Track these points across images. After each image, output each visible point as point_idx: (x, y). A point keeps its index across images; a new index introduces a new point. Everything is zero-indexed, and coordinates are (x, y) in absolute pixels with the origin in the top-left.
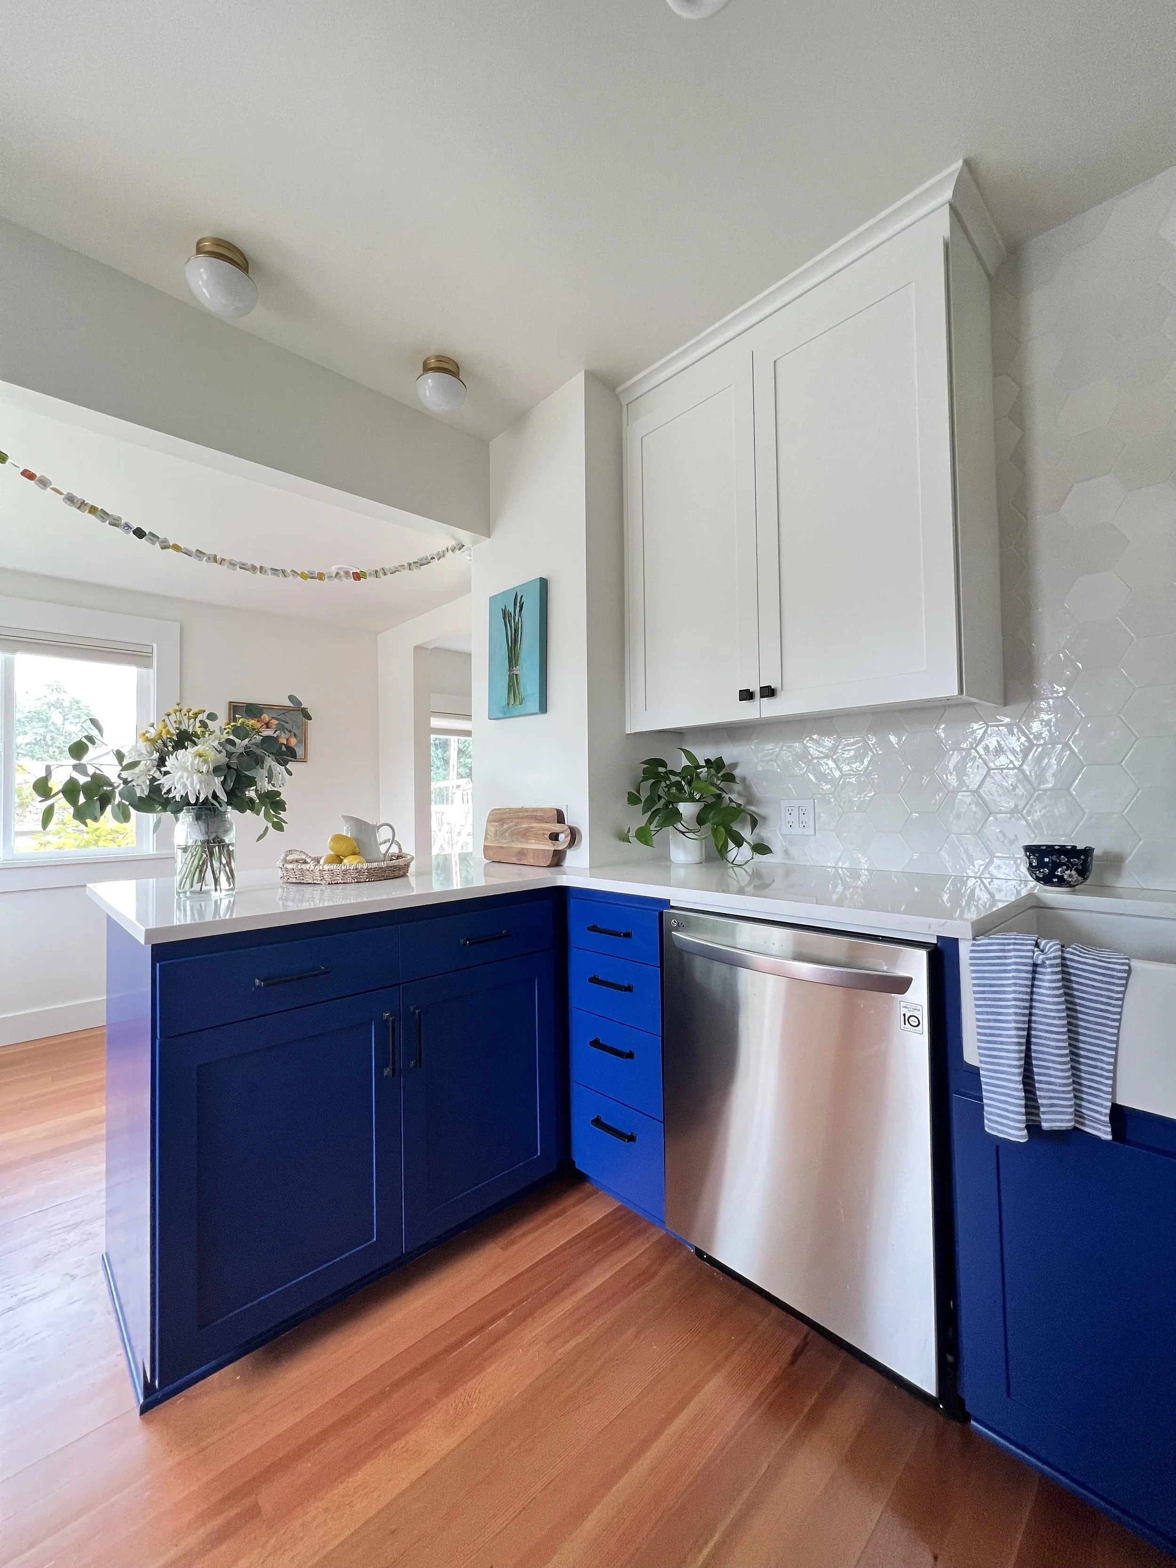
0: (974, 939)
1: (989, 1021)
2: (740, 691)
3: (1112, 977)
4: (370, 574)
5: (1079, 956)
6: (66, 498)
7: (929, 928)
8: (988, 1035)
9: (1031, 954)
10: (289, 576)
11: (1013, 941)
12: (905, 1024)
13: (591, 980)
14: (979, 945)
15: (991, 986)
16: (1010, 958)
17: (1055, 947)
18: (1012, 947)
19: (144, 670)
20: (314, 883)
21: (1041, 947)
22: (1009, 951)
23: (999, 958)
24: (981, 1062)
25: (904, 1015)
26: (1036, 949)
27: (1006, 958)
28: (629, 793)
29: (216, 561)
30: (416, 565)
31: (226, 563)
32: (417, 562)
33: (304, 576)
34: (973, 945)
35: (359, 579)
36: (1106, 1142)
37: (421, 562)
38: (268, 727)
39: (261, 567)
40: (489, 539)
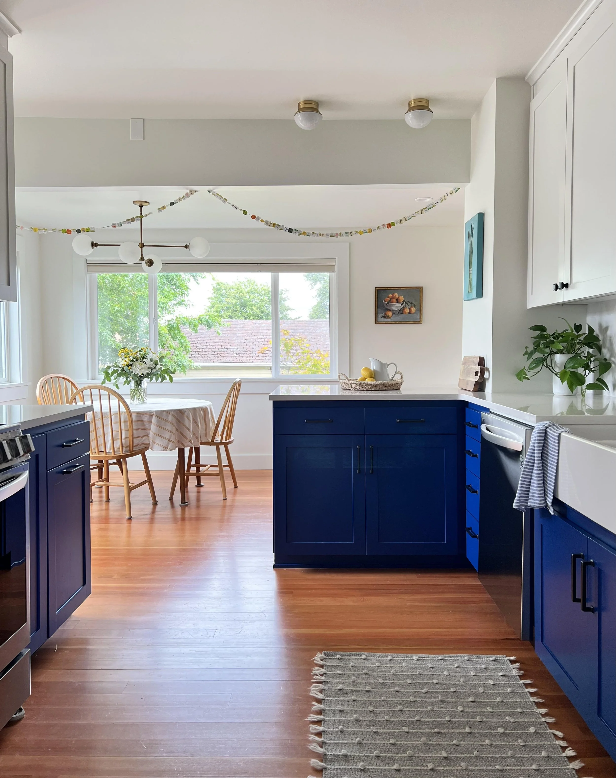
2: (554, 284)
4: (397, 223)
6: (265, 223)
10: (353, 234)
19: (333, 273)
20: (349, 390)
29: (320, 235)
30: (426, 210)
31: (325, 235)
32: (426, 208)
33: (361, 233)
35: (391, 227)
37: (429, 207)
38: (397, 302)
39: (340, 233)
40: (470, 184)
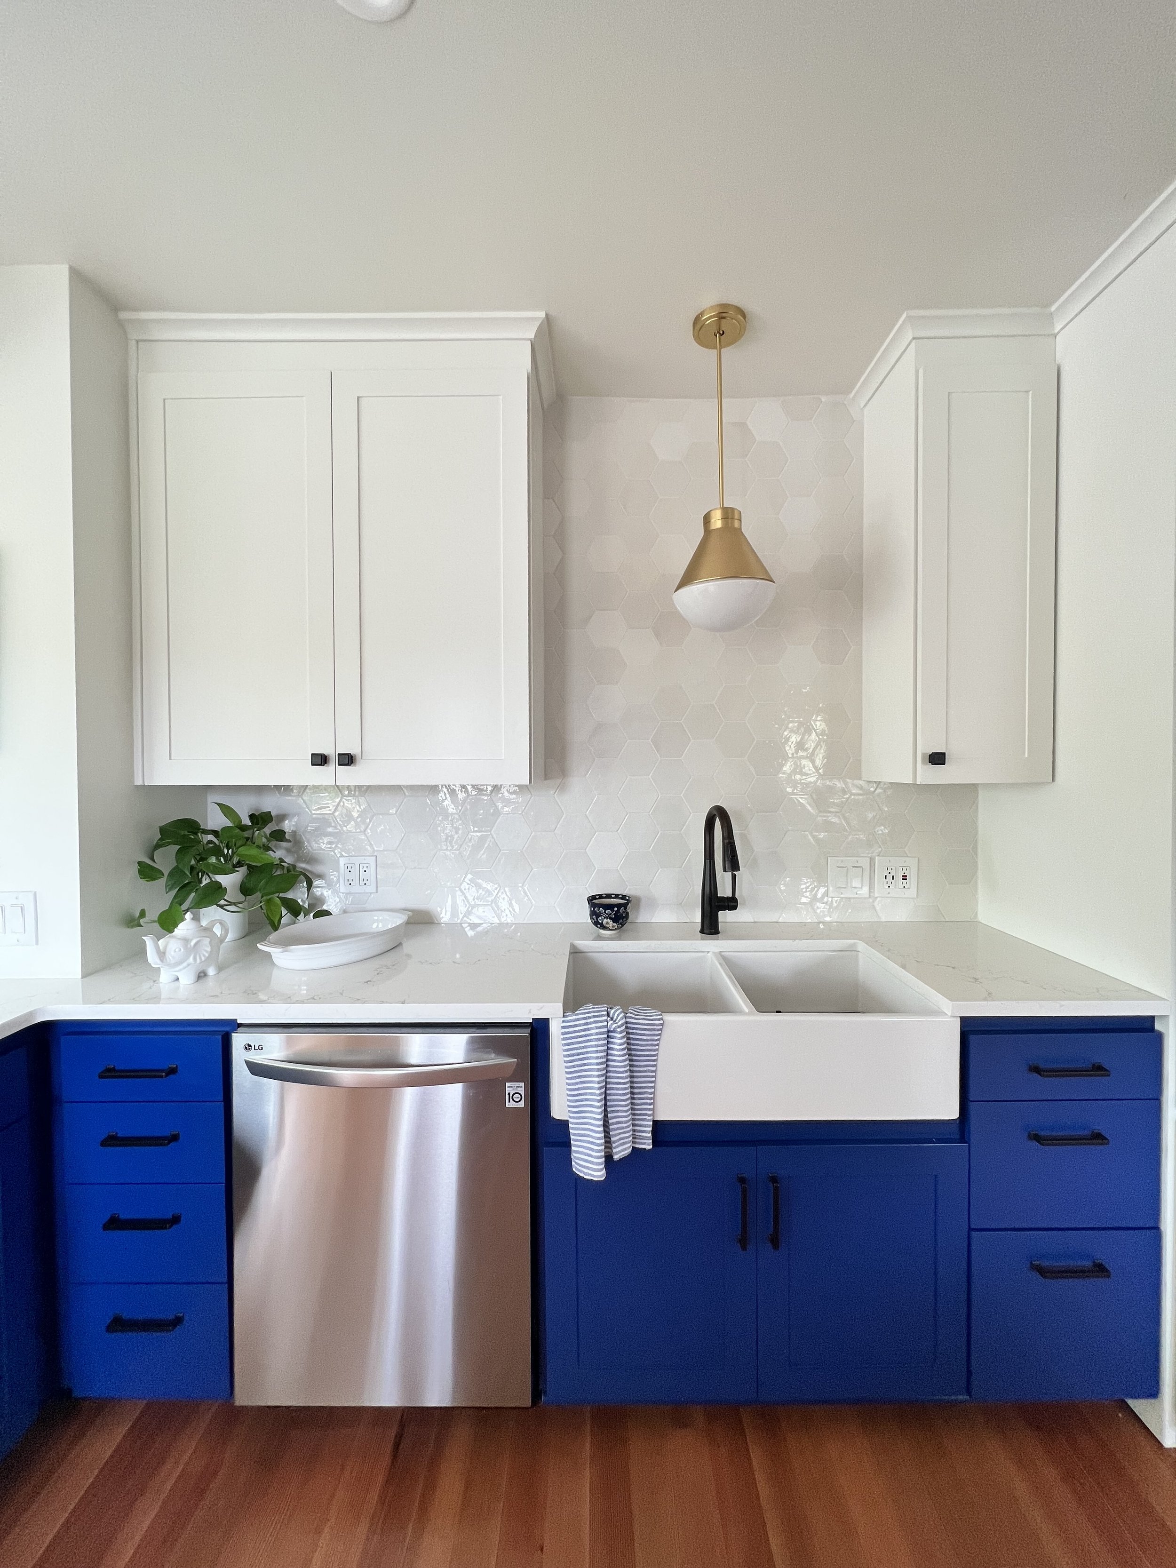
0: (564, 1016)
1: (577, 1083)
2: (312, 754)
3: (654, 1030)
5: (635, 1019)
7: (530, 1012)
8: (576, 1096)
9: (605, 1024)
11: (592, 1014)
12: (509, 1102)
13: (104, 1143)
14: (568, 1021)
15: (578, 1054)
16: (591, 1029)
17: (621, 1016)
18: (592, 1020)
21: (611, 1016)
22: (591, 1023)
23: (584, 1030)
24: (570, 1117)
25: (509, 1094)
26: (609, 1019)
27: (588, 1029)
28: (139, 863)
34: (563, 1022)
36: (649, 1150)
